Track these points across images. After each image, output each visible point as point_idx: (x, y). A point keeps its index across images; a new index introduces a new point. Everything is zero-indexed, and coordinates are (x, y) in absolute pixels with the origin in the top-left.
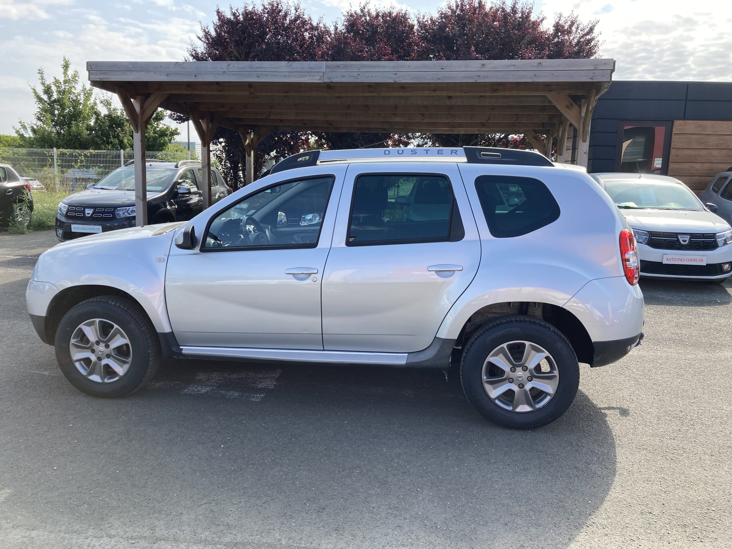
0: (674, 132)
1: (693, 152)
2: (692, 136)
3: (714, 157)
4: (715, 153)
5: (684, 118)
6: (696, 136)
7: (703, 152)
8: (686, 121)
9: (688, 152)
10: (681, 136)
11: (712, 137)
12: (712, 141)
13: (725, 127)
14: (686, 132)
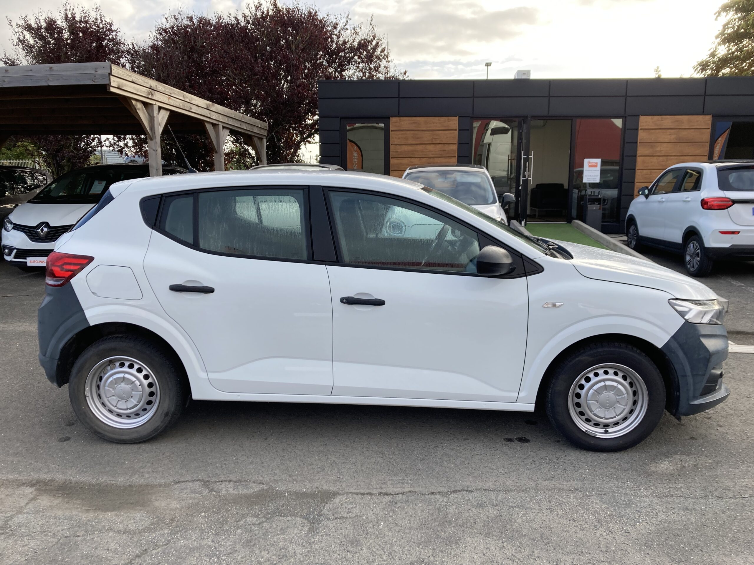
0: (391, 129)
1: (410, 148)
2: (408, 132)
3: (430, 151)
4: (431, 147)
5: (399, 115)
6: (411, 132)
7: (420, 148)
8: (402, 118)
9: (405, 148)
10: (398, 133)
11: (426, 132)
12: (427, 137)
13: (436, 122)
14: (402, 129)
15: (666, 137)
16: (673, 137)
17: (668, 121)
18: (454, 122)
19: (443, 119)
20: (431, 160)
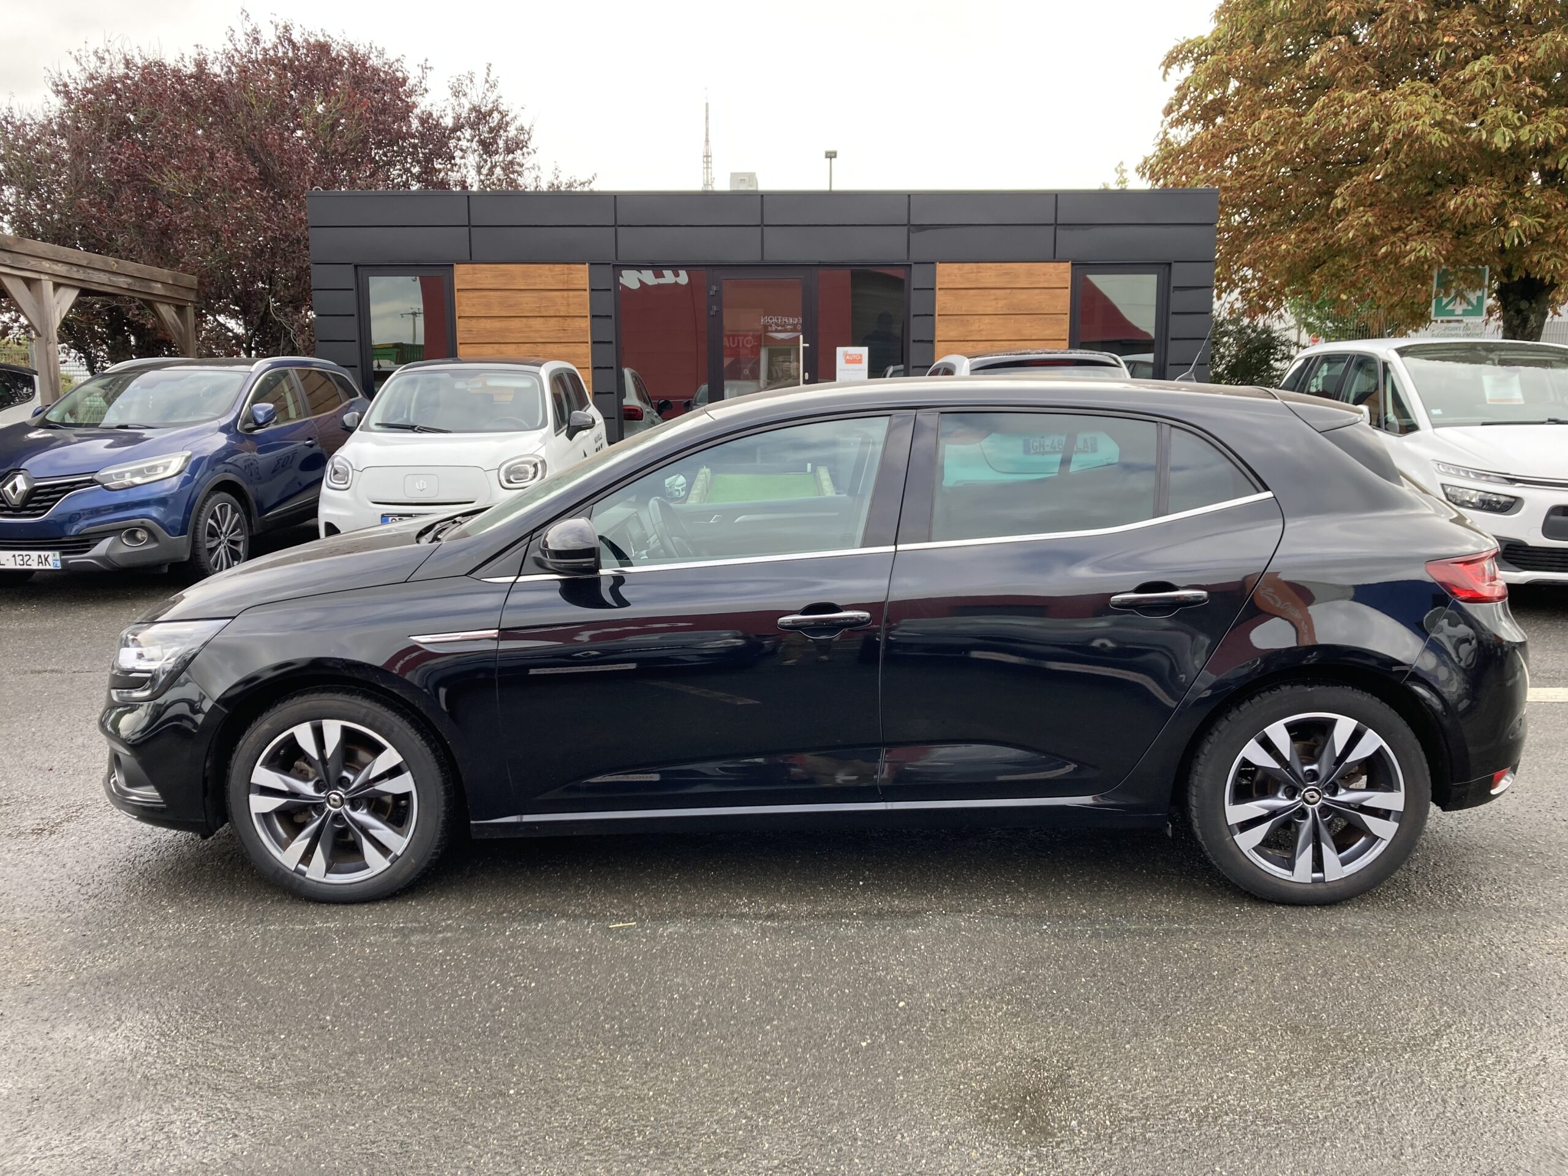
0: (456, 287)
1: (497, 324)
2: (492, 293)
3: (537, 331)
4: (537, 323)
5: (471, 261)
6: (498, 293)
7: (515, 324)
8: (477, 266)
9: (487, 324)
10: (471, 294)
11: (527, 294)
12: (528, 302)
13: (546, 275)
14: (478, 287)
15: (989, 303)
16: (1001, 303)
17: (989, 273)
18: (581, 275)
19: (558, 268)
20: (540, 347)
